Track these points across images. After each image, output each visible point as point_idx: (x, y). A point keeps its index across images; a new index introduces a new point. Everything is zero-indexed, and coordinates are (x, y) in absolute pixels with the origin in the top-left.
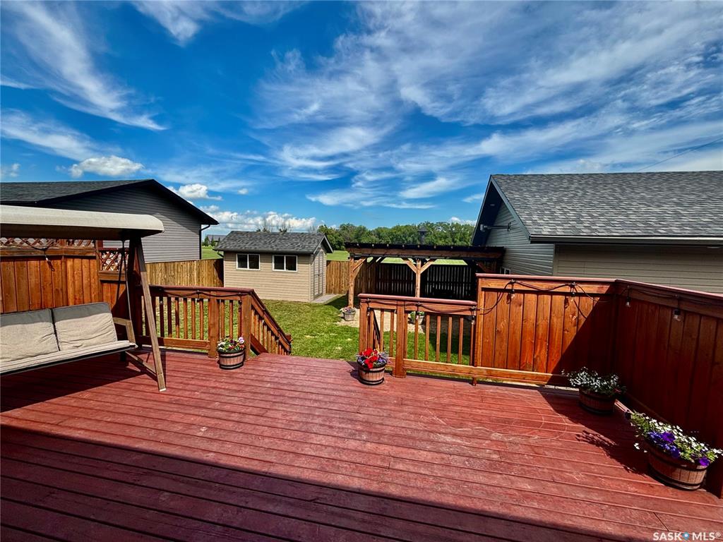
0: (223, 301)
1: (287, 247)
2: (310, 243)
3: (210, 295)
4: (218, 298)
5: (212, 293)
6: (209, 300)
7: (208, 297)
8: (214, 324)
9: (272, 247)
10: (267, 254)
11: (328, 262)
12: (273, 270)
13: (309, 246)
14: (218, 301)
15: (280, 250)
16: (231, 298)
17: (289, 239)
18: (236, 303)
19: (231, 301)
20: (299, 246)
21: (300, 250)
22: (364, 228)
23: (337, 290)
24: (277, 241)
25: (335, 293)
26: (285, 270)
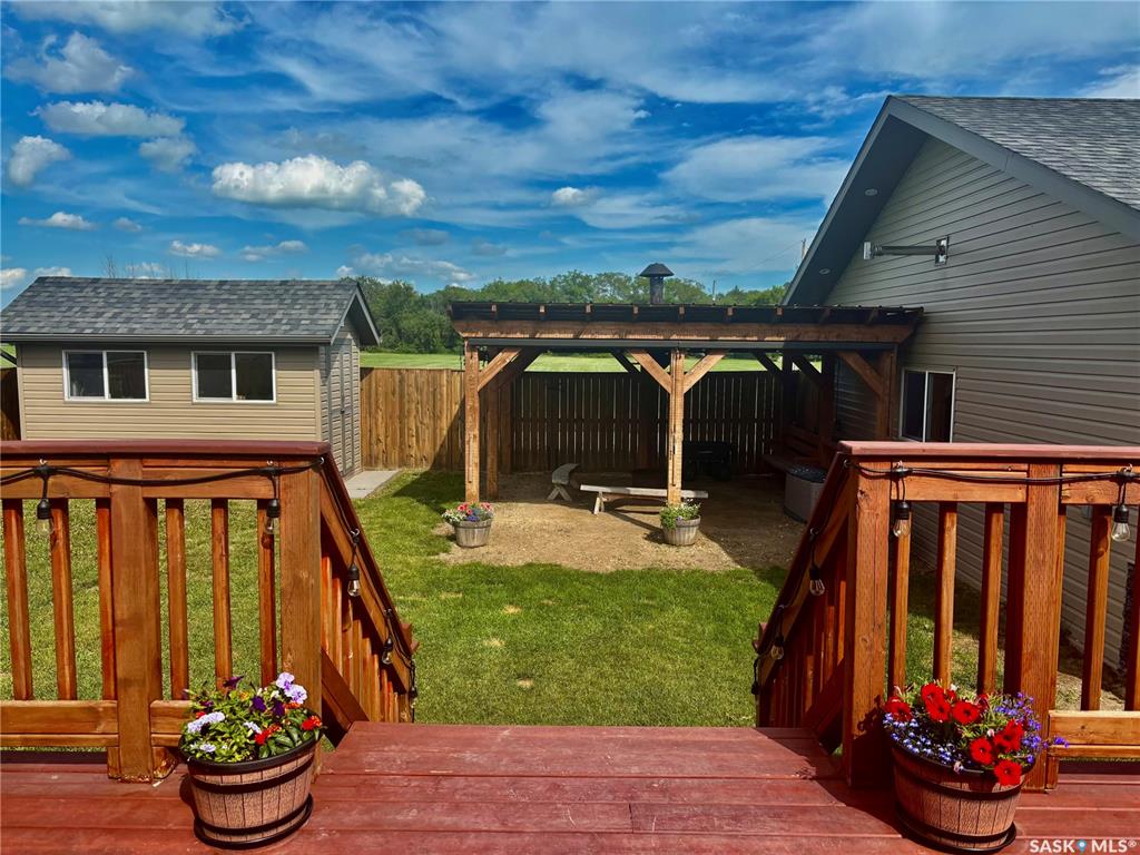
0: (175, 504)
1: (237, 325)
2: (314, 311)
3: (109, 481)
4: (151, 492)
5: (120, 469)
6: (103, 503)
7: (100, 490)
8: (136, 621)
9: (187, 326)
10: (171, 350)
11: (365, 372)
12: (195, 401)
13: (313, 322)
14: (151, 504)
15: (217, 334)
16: (220, 489)
17: (241, 299)
18: (244, 508)
19: (220, 504)
20: (278, 321)
21: (282, 332)
22: (409, 289)
23: (395, 455)
24: (204, 308)
25: (386, 466)
26: (235, 399)
